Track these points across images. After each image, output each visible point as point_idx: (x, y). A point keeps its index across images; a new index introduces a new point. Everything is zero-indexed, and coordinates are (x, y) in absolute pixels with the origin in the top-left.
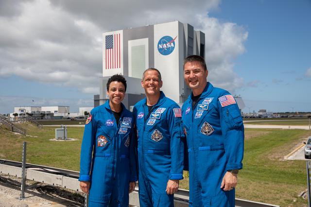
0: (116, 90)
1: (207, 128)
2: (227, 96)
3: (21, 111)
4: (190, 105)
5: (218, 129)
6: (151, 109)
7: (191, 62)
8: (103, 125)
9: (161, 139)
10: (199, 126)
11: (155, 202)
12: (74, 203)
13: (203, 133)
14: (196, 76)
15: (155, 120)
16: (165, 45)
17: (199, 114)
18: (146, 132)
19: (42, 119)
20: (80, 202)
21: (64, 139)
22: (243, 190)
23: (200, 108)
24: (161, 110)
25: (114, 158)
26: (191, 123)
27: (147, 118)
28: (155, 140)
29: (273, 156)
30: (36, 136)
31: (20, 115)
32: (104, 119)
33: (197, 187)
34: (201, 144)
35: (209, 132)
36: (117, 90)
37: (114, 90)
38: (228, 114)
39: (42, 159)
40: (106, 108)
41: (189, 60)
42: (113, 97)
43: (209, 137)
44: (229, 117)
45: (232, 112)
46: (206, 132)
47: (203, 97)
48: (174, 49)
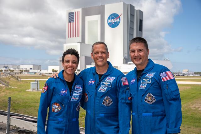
1: (150, 98)
2: (167, 72)
3: (5, 68)
7: (136, 43)
8: (58, 94)
9: (111, 104)
10: (143, 95)
13: (147, 102)
14: (140, 55)
15: (107, 87)
16: (113, 20)
17: (143, 86)
19: (21, 74)
21: (37, 90)
23: (143, 80)
24: (111, 79)
28: (106, 105)
29: (194, 106)
30: (16, 87)
31: (4, 71)
34: (144, 111)
35: (151, 101)
36: (71, 62)
37: (68, 62)
39: (20, 105)
42: (67, 68)
43: (151, 105)
44: (169, 90)
45: (171, 86)
46: (149, 102)
47: (146, 72)
48: (120, 24)
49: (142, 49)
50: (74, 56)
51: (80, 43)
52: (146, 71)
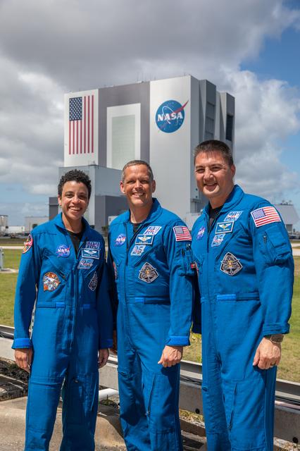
0: (74, 196)
1: (230, 262)
2: (266, 208)
4: (204, 223)
5: (250, 264)
6: (138, 229)
7: (207, 151)
8: (53, 255)
9: (155, 277)
10: (218, 258)
11: (146, 385)
12: (11, 381)
13: (224, 271)
14: (214, 176)
15: (145, 246)
16: (167, 115)
17: (218, 240)
18: (129, 268)
20: (21, 379)
22: (294, 359)
23: (219, 228)
24: (155, 230)
25: (71, 310)
26: (205, 254)
27: (130, 243)
28: (145, 280)
32: (53, 244)
33: (215, 362)
34: (220, 290)
36: (76, 196)
37: (71, 195)
38: (266, 239)
40: (58, 227)
41: (203, 149)
42: (69, 208)
43: (234, 277)
44: (268, 244)
45: (272, 236)
46: (229, 270)
47: (225, 211)
48: (183, 124)
49: (219, 165)
50: (81, 184)
51: (95, 165)
52: (225, 209)
